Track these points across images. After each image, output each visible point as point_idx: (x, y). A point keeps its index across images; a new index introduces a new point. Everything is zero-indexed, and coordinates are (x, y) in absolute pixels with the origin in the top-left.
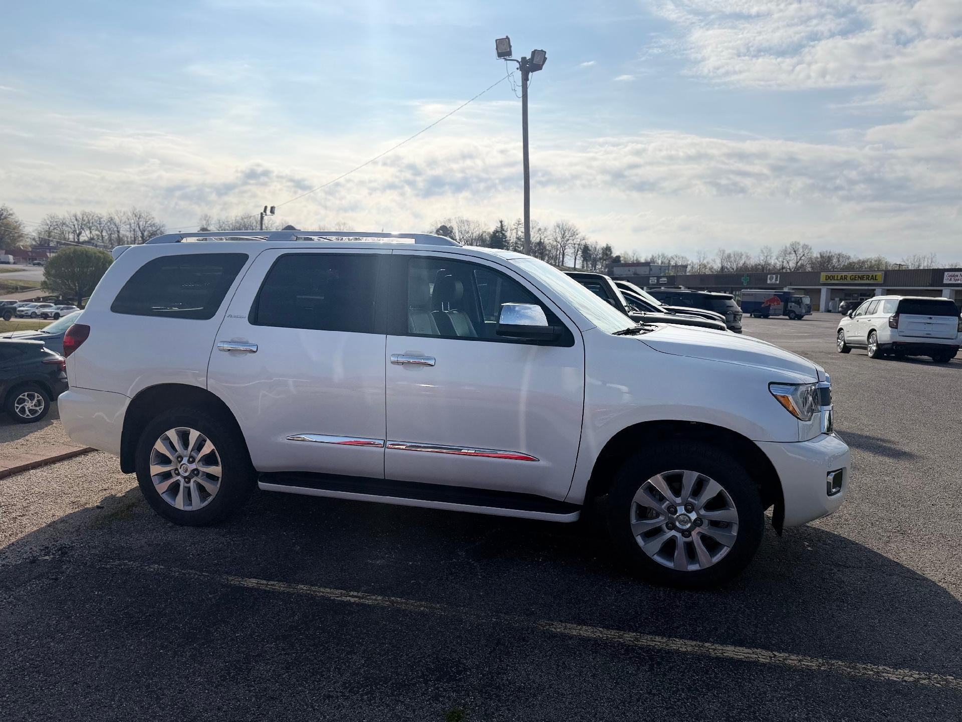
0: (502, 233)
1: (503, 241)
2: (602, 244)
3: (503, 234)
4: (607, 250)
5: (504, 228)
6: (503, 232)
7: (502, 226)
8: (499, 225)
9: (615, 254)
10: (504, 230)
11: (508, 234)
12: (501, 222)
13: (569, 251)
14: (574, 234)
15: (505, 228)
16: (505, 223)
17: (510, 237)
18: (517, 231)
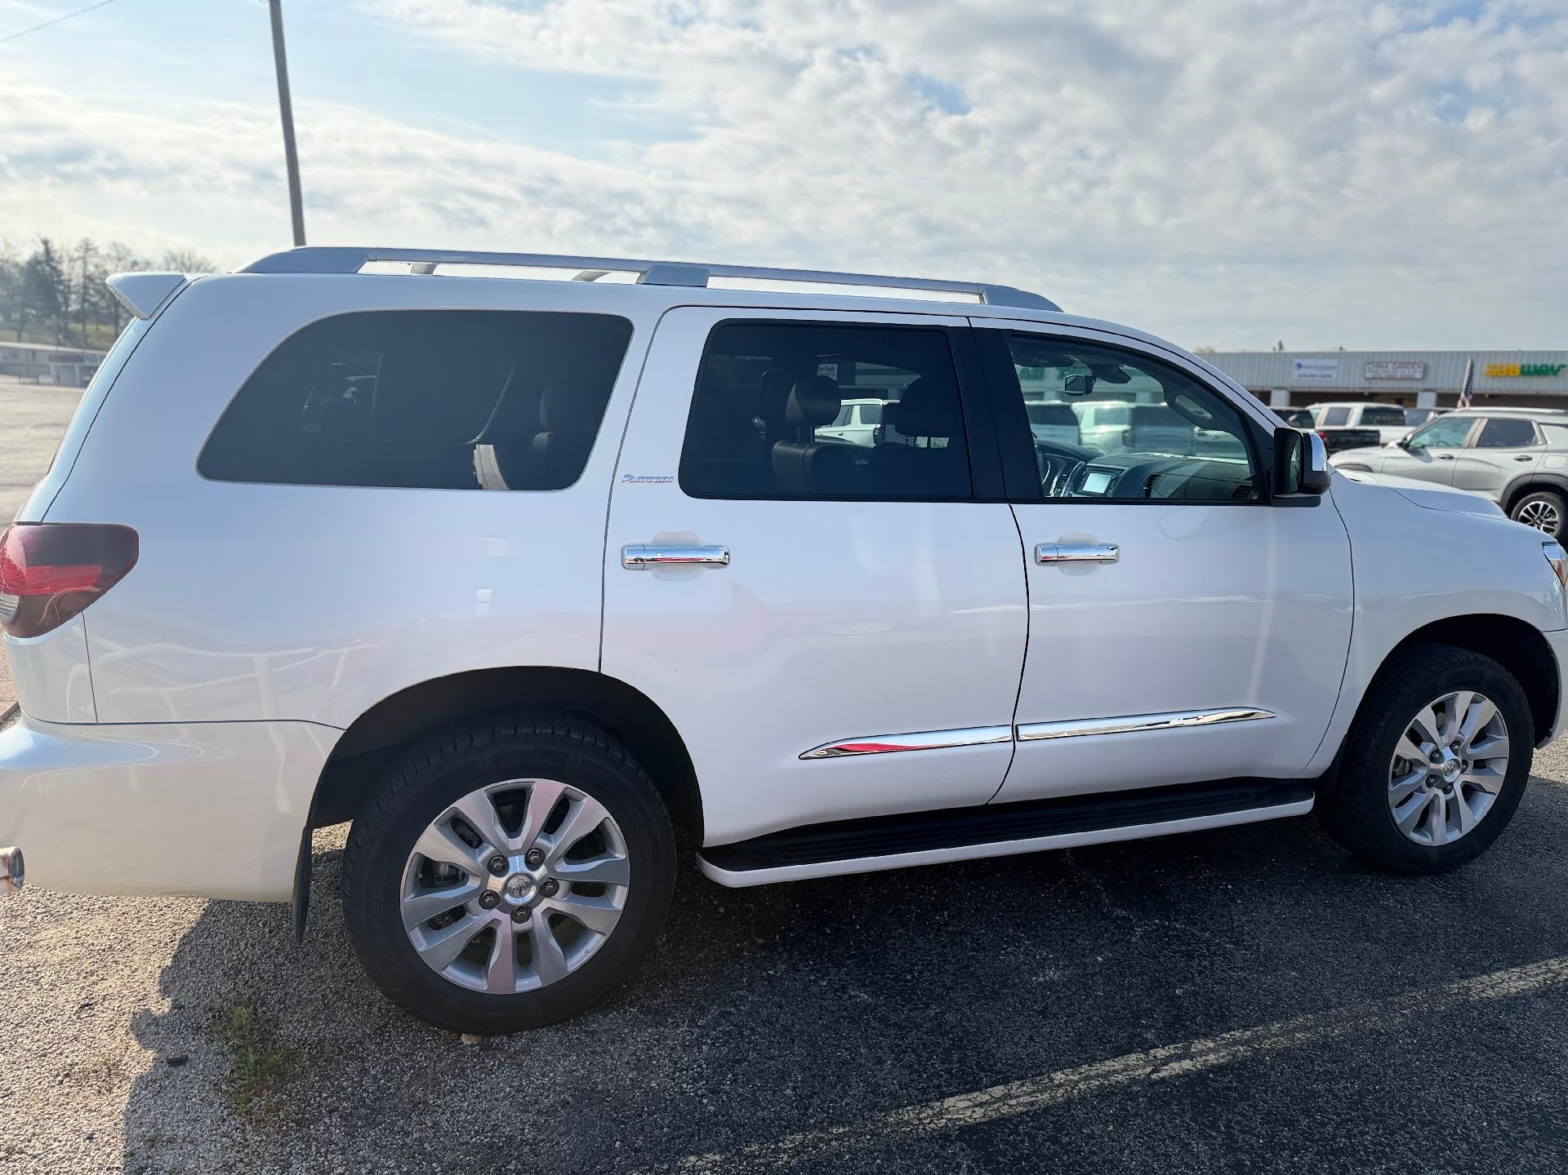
0: (49, 265)
1: (53, 281)
3: (54, 269)
5: (52, 255)
6: (53, 264)
7: (48, 251)
8: (41, 249)
10: (53, 260)
11: (64, 267)
12: (45, 243)
15: (56, 256)
16: (56, 245)
17: (70, 275)
18: (85, 263)
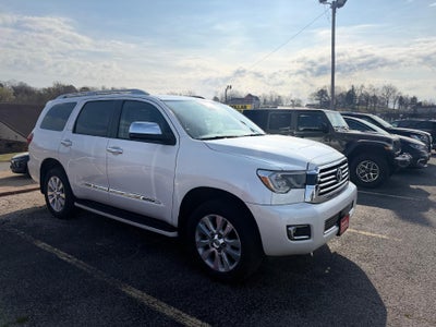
2: (411, 96)
3: (353, 93)
4: (414, 99)
8: (352, 88)
9: (419, 100)
13: (391, 100)
14: (394, 91)
15: (355, 89)
18: (361, 91)
